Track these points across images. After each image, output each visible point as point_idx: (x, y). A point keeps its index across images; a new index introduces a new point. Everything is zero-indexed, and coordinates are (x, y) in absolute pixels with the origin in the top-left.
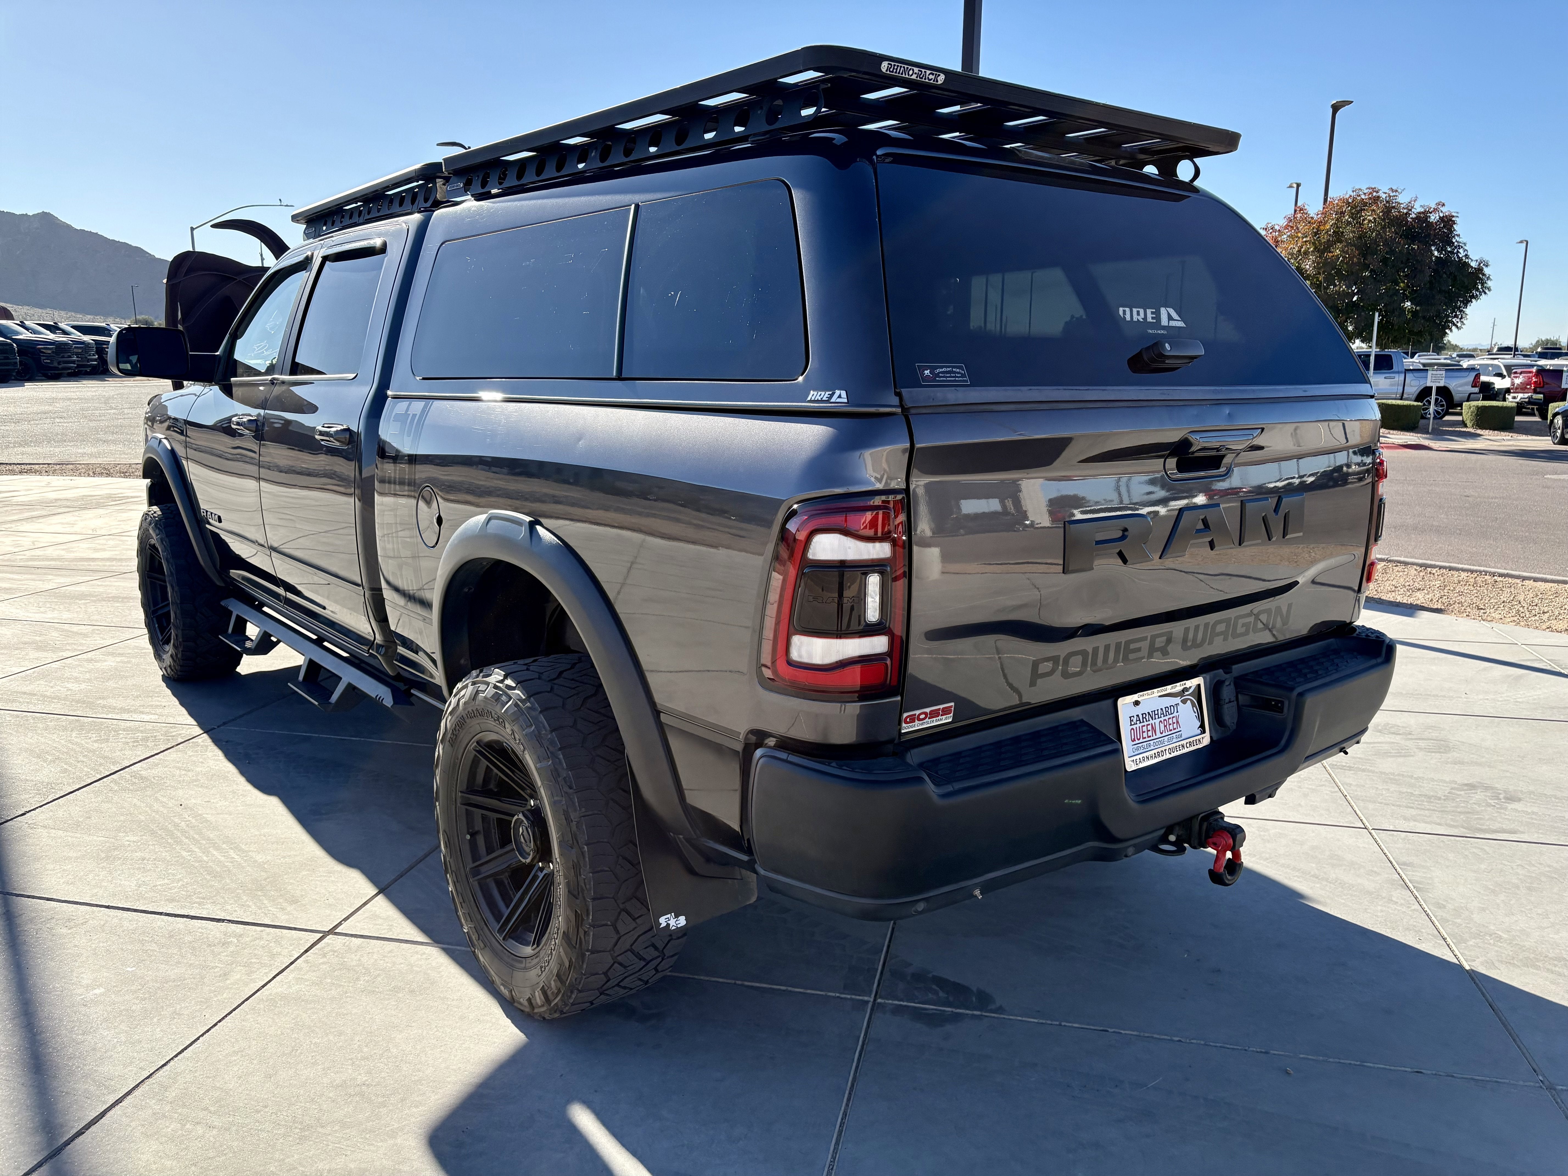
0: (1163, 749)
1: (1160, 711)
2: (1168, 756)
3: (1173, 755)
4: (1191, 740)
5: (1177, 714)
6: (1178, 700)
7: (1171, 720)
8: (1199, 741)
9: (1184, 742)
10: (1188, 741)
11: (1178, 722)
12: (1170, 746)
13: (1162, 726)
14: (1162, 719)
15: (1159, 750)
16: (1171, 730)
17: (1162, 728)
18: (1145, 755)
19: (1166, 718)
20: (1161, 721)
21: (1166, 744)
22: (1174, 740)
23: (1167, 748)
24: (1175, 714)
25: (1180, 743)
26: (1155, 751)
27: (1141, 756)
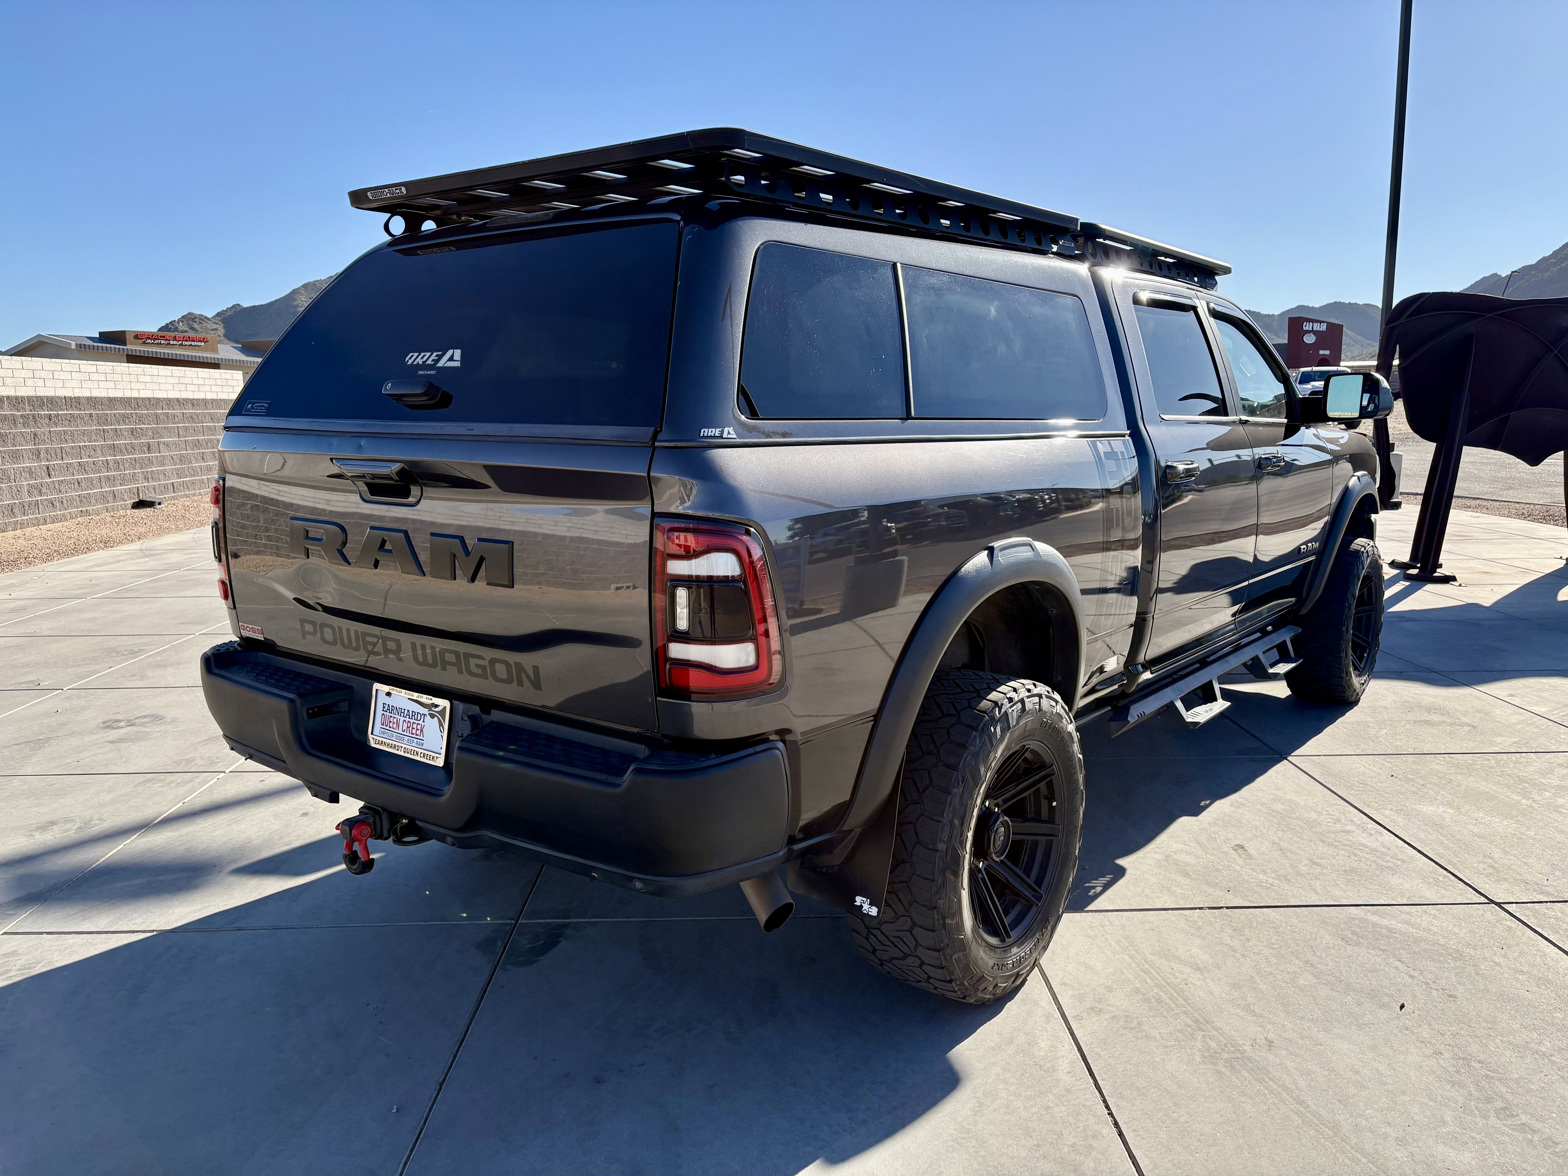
0: (400, 745)
1: (406, 711)
2: (402, 753)
3: (407, 755)
4: (426, 752)
5: (423, 724)
6: (425, 711)
7: (415, 726)
8: (433, 758)
9: (420, 751)
10: (423, 751)
11: (422, 731)
12: (407, 747)
13: (405, 725)
14: (407, 719)
15: (397, 744)
16: (412, 734)
17: (405, 727)
18: (384, 740)
19: (412, 721)
20: (405, 721)
21: (405, 742)
22: (414, 744)
23: (404, 746)
24: (421, 722)
25: (416, 749)
26: (394, 743)
27: (381, 739)
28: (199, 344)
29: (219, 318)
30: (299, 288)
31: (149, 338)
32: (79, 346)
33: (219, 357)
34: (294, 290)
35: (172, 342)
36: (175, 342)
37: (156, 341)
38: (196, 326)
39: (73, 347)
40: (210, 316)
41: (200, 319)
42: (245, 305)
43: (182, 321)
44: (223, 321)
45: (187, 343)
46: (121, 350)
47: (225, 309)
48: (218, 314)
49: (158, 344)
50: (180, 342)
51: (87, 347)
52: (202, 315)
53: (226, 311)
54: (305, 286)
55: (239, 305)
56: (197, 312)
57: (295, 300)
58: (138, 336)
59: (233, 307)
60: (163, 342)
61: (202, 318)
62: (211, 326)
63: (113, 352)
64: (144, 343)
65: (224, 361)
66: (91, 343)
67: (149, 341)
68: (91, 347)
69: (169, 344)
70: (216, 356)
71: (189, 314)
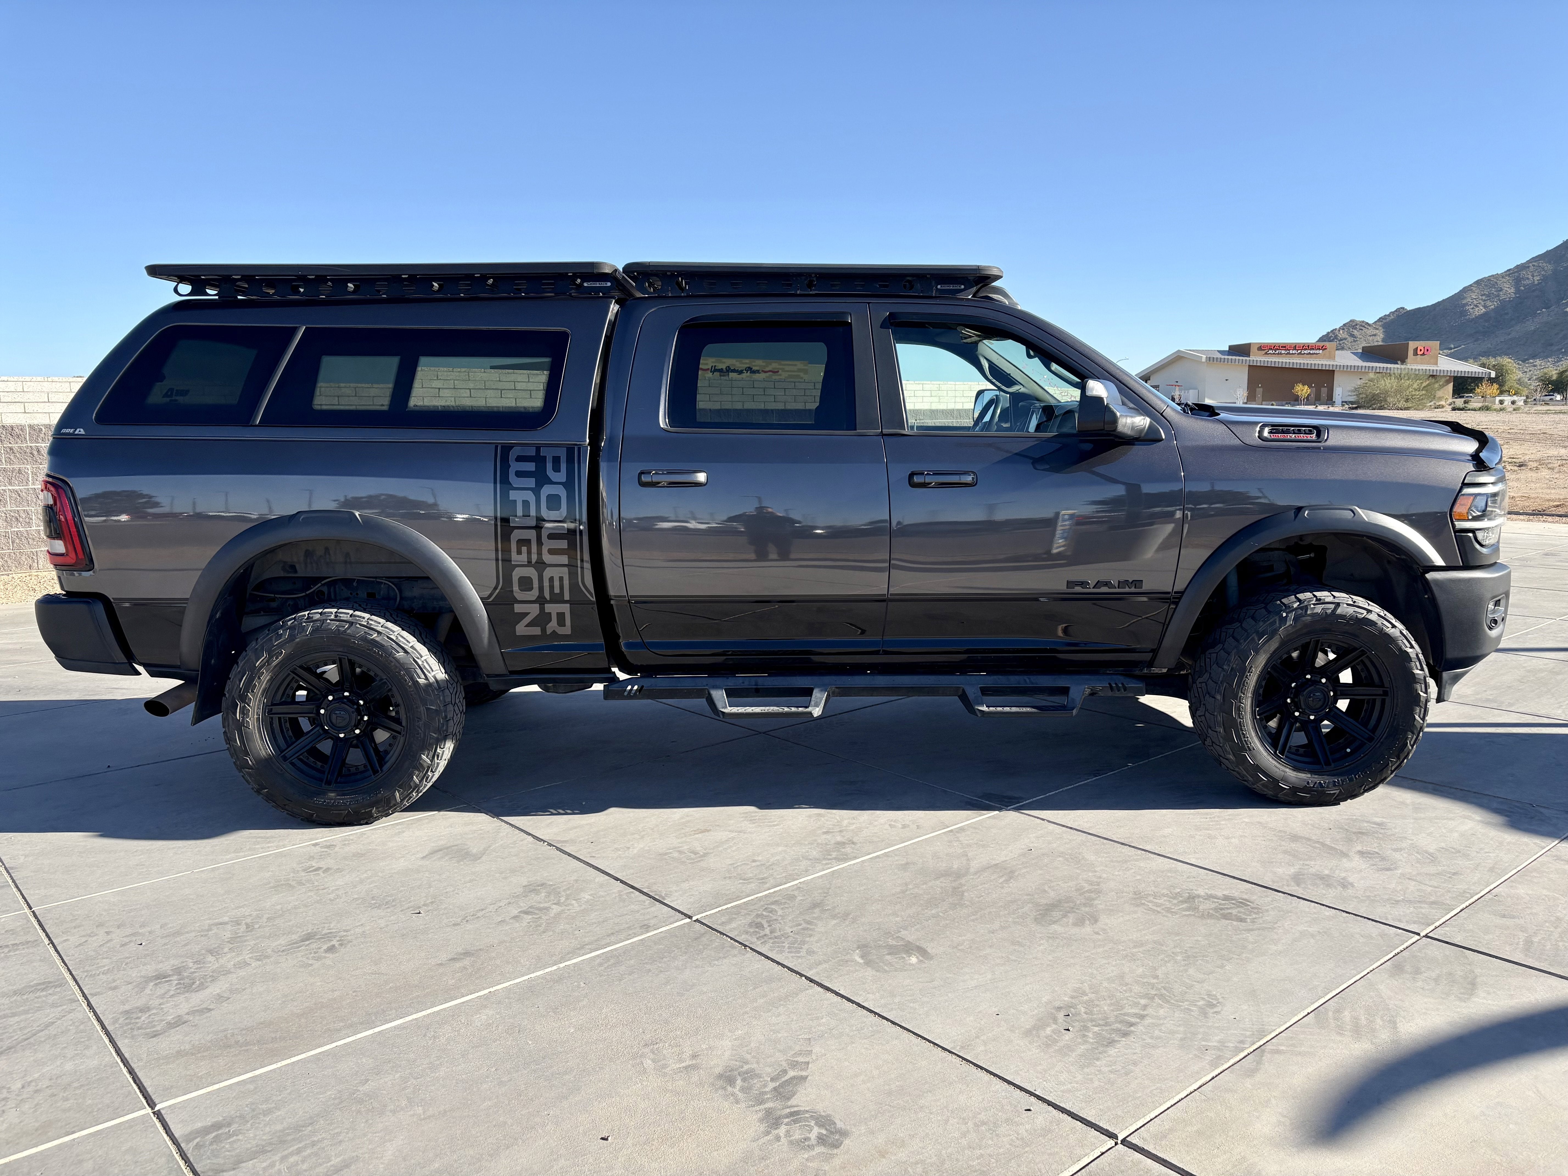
28: (1317, 352)
29: (1380, 323)
30: (1471, 285)
31: (1271, 349)
32: (1209, 359)
33: (1335, 363)
34: (1464, 288)
35: (1291, 352)
36: (1294, 352)
37: (1277, 352)
38: (1355, 332)
39: (1204, 360)
40: (1371, 322)
41: (1361, 326)
42: (1410, 307)
43: (1343, 329)
44: (1384, 326)
45: (1306, 352)
46: (1244, 362)
47: (1388, 313)
48: (1380, 319)
49: (1278, 354)
50: (1299, 351)
51: (1215, 360)
52: (1363, 322)
53: (1389, 315)
54: (1478, 283)
55: (1403, 308)
56: (1359, 319)
57: (1465, 298)
58: (1262, 348)
59: (1396, 311)
60: (1283, 352)
61: (1363, 324)
62: (1371, 331)
63: (1237, 363)
64: (1266, 353)
65: (1338, 367)
66: (1219, 356)
67: (1270, 352)
68: (1219, 360)
69: (1289, 353)
70: (1331, 363)
71: (1351, 321)
